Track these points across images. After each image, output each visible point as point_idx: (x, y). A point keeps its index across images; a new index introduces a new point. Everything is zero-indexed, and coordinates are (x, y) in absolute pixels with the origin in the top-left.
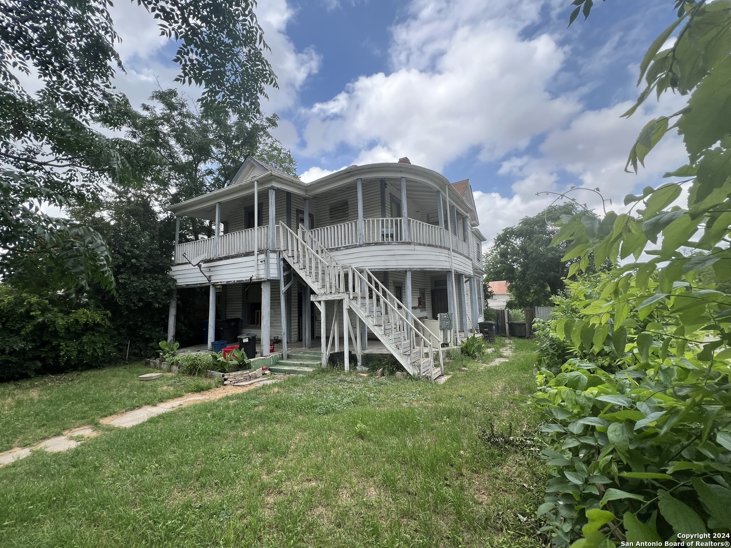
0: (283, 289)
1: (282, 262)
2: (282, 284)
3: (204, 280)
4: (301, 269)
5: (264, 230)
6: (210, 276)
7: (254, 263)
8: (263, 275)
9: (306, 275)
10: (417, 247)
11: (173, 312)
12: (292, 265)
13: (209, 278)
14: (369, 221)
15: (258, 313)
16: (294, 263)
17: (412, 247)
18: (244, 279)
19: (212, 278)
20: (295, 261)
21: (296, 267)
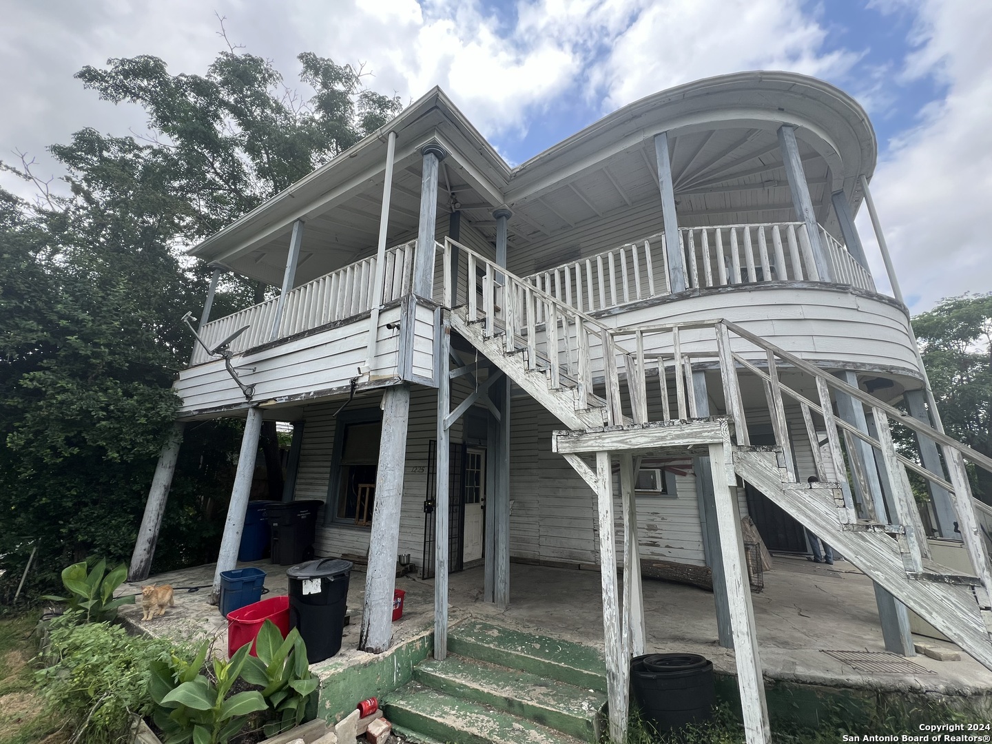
0: (447, 416)
1: (447, 339)
2: (444, 401)
3: (237, 396)
4: (511, 354)
5: (402, 255)
6: (252, 387)
7: (367, 340)
8: (390, 370)
9: (528, 371)
10: (865, 304)
11: (162, 478)
12: (478, 345)
13: (249, 392)
14: (698, 236)
15: (364, 490)
16: (486, 338)
17: (849, 300)
18: (334, 386)
19: (257, 390)
20: (490, 331)
21: (492, 351)
